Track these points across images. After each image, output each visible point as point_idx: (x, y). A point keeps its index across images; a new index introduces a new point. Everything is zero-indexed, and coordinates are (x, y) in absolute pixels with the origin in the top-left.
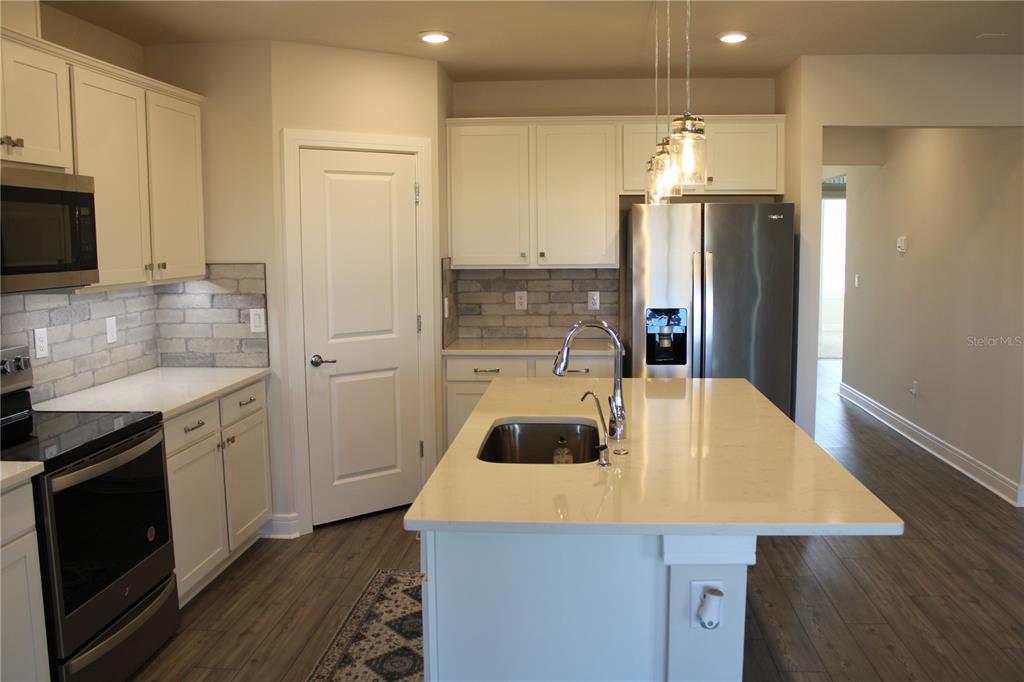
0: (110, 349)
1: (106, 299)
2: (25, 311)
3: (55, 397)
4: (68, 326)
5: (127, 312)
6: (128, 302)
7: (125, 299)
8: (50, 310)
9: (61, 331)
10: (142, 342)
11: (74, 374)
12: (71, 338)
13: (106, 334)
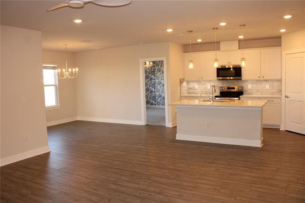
0: (267, 90)
1: (267, 82)
2: (247, 82)
3: (252, 94)
4: (256, 85)
5: (273, 84)
6: (273, 83)
7: (272, 82)
8: (252, 82)
9: (254, 86)
10: (278, 90)
11: (257, 92)
12: (257, 87)
13: (266, 87)
